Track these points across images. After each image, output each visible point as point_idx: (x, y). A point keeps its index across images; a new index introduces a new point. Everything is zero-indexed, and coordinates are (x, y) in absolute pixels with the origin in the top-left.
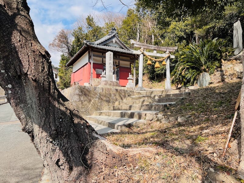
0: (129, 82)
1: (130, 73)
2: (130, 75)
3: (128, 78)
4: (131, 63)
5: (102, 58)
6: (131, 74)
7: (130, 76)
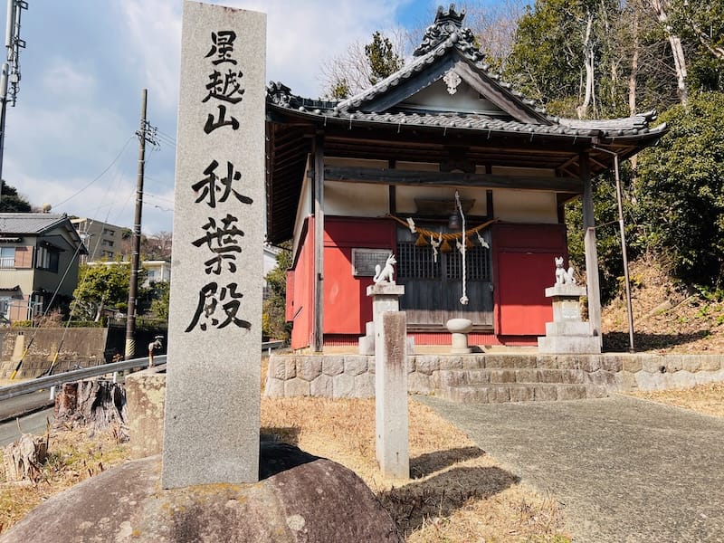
0: (556, 317)
1: (559, 262)
2: (559, 272)
3: (549, 292)
4: (561, 200)
5: (387, 188)
6: (566, 267)
7: (565, 280)
